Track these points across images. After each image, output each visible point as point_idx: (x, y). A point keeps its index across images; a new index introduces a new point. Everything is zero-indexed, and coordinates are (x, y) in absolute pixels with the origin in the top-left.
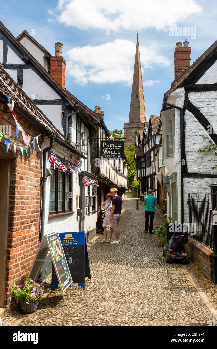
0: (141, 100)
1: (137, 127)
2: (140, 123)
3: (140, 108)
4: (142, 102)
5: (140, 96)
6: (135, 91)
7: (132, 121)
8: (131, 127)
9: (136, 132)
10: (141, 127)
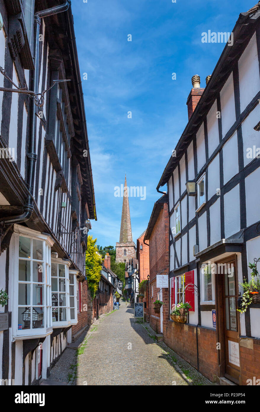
0: (128, 224)
1: (126, 246)
2: (128, 243)
3: (128, 231)
4: (130, 226)
5: (128, 221)
6: (124, 217)
7: (122, 241)
8: (121, 246)
9: (125, 250)
10: (129, 246)
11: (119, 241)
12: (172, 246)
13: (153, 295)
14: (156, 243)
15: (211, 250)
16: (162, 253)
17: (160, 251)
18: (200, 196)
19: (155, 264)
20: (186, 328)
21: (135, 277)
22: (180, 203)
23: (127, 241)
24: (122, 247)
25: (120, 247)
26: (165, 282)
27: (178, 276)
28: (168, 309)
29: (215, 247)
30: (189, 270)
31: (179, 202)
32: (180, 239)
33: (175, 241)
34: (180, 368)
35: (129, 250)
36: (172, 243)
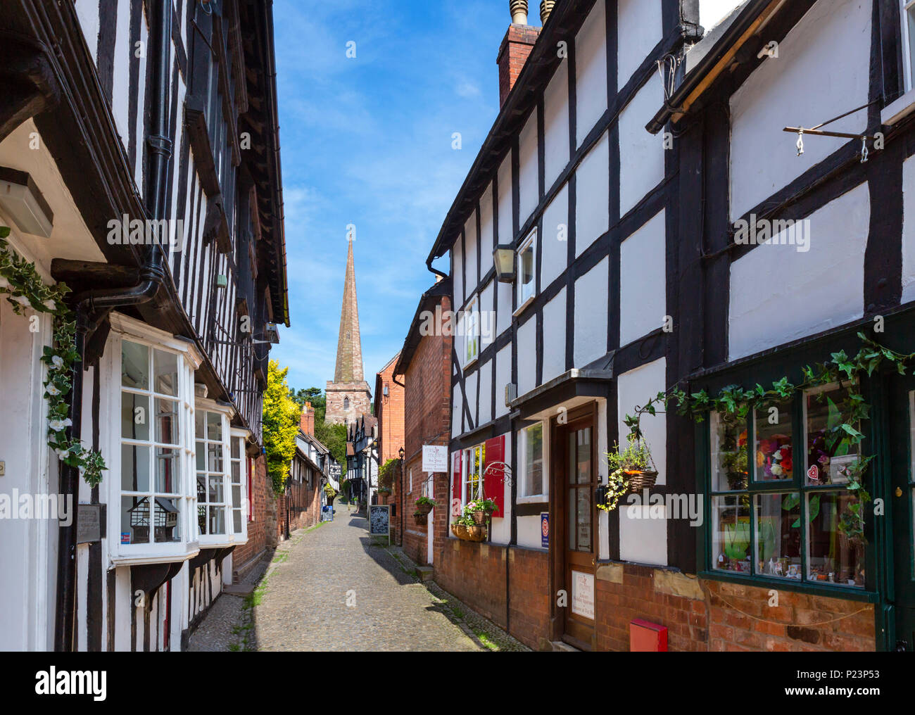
0: (355, 343)
1: (349, 389)
3: (354, 357)
4: (357, 346)
5: (354, 336)
6: (345, 328)
7: (341, 378)
8: (339, 388)
9: (346, 398)
10: (355, 391)
11: (333, 379)
12: (457, 388)
13: (411, 490)
14: (421, 381)
15: (547, 391)
16: (436, 400)
17: (431, 398)
18: (523, 283)
19: (417, 424)
20: (484, 551)
21: (369, 455)
22: (479, 297)
23: (350, 378)
24: (340, 391)
25: (336, 391)
26: (440, 461)
27: (468, 449)
28: (446, 515)
29: (555, 385)
30: (494, 436)
31: (476, 295)
32: (476, 372)
33: (465, 376)
34: (471, 628)
35: (355, 398)
36: (459, 379)
